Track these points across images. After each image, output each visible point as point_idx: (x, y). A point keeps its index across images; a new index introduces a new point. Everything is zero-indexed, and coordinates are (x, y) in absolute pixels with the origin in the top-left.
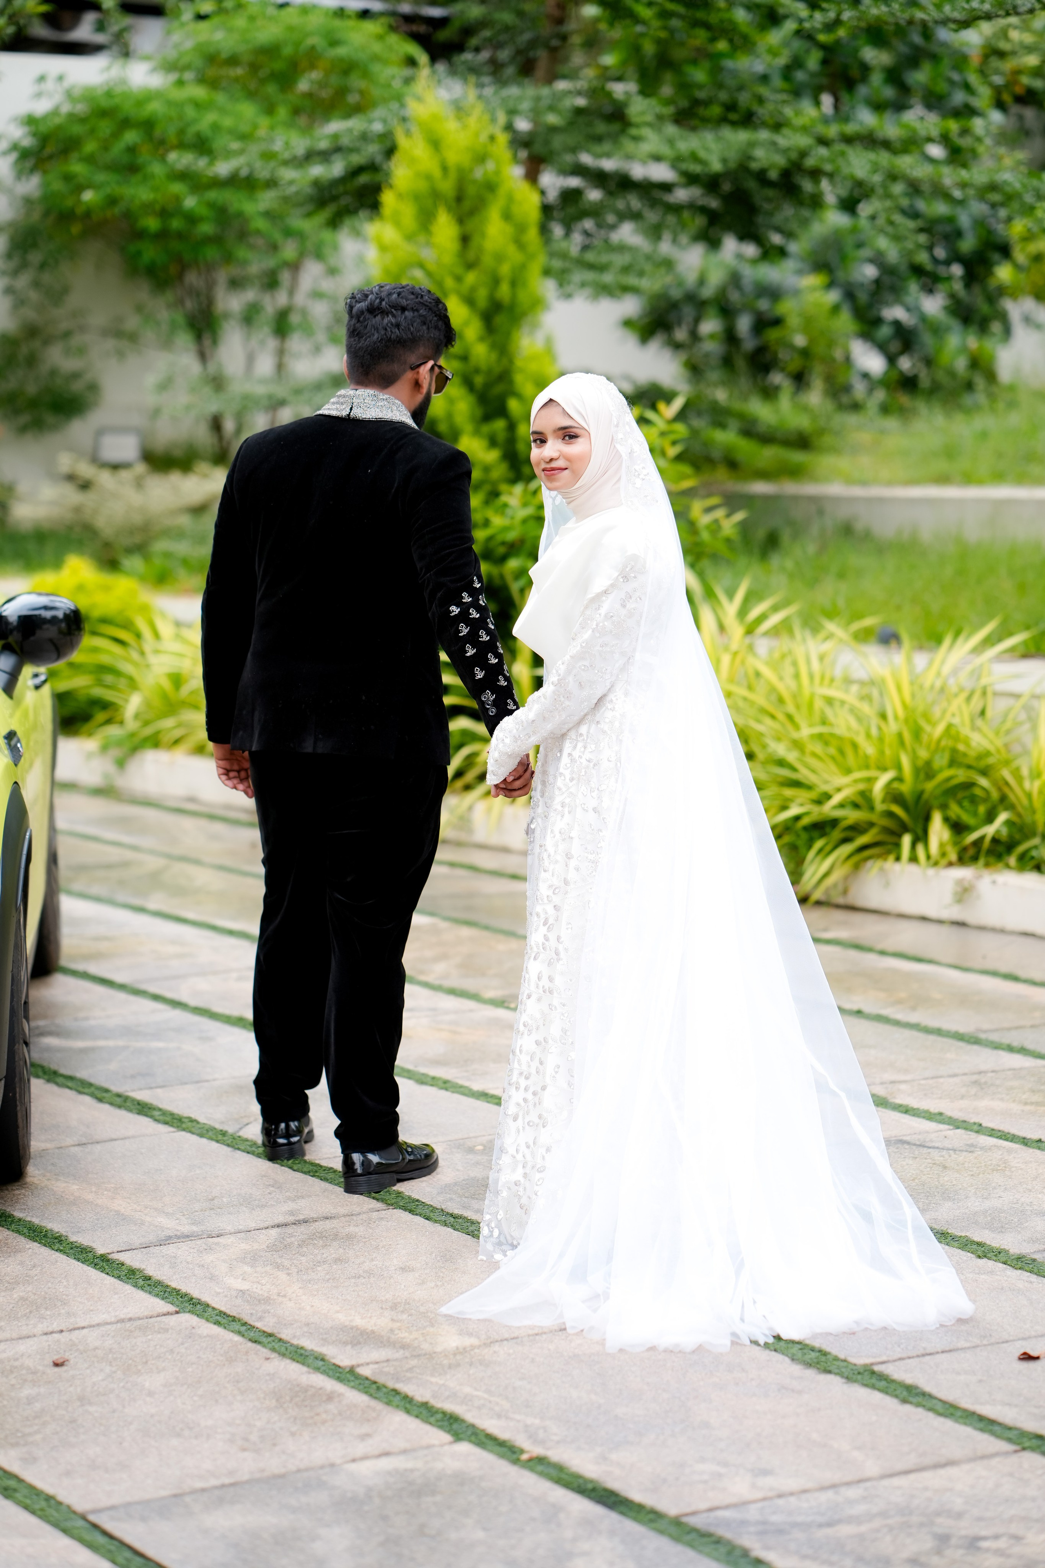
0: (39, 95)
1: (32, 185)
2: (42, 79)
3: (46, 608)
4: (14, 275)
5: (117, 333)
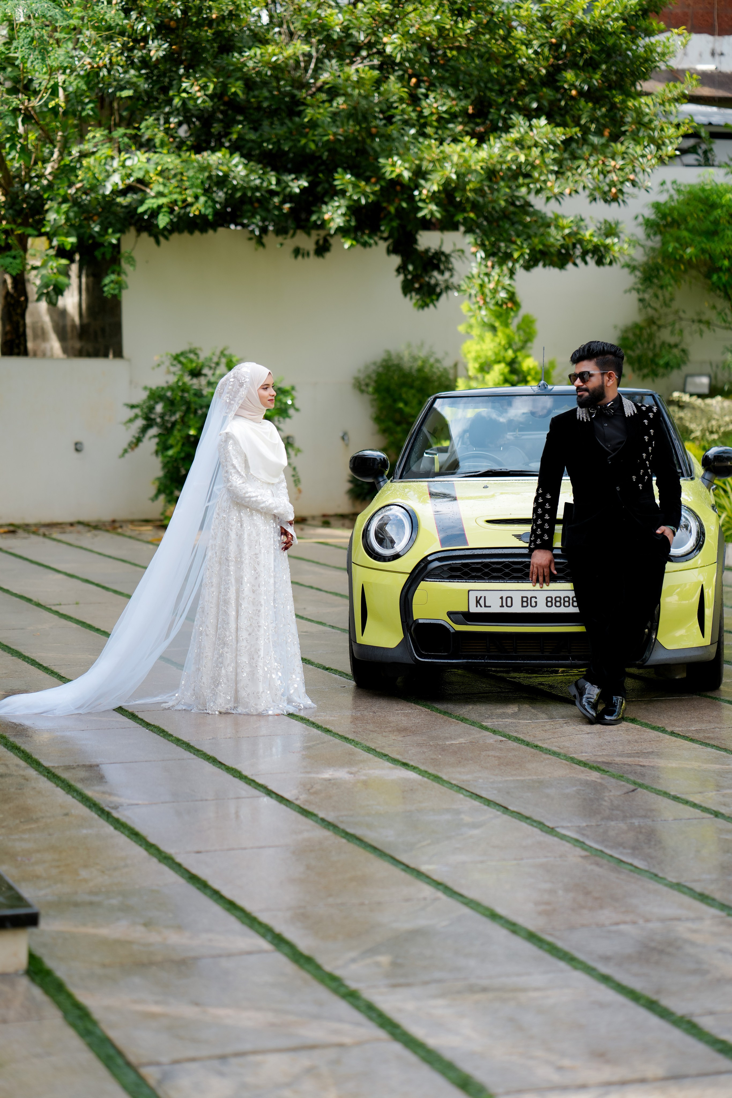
0: (663, 191)
1: (656, 241)
2: (663, 183)
3: (724, 452)
4: (644, 291)
5: (700, 321)
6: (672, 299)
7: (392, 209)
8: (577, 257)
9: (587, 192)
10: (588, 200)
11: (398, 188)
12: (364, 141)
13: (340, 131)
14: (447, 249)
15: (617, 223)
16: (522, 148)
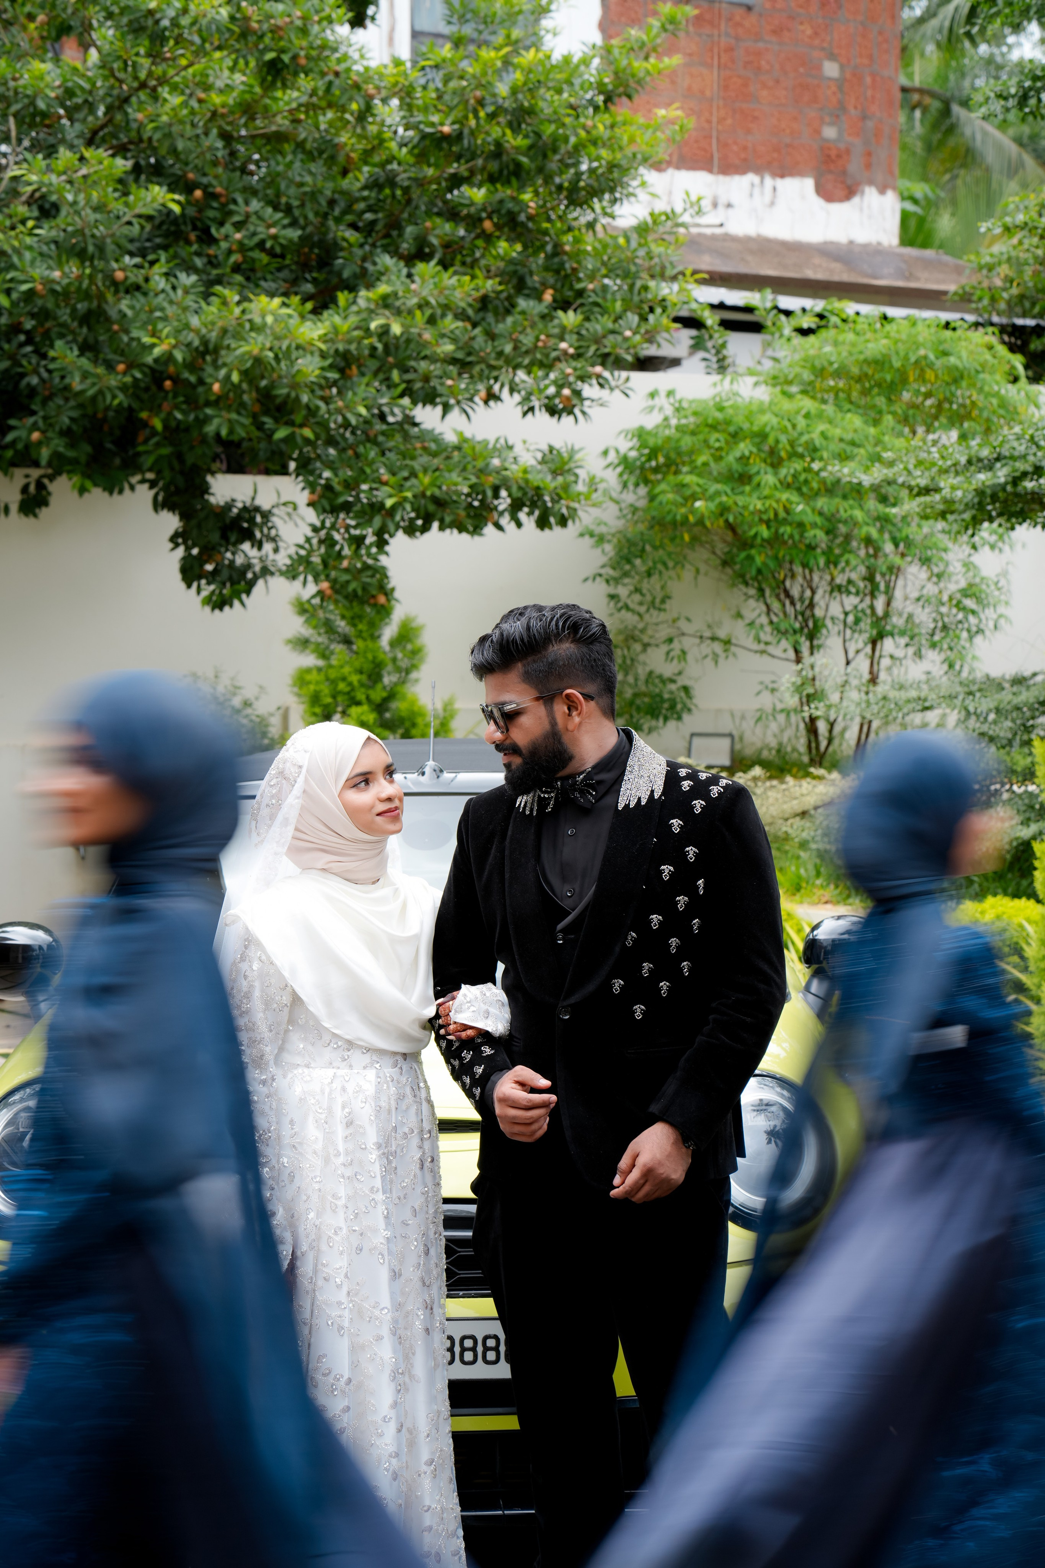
0: (651, 409)
1: (638, 495)
2: (653, 395)
4: (617, 581)
5: (714, 639)
6: (666, 598)
7: (158, 424)
8: (501, 514)
9: (517, 398)
10: (519, 411)
11: (168, 384)
12: (101, 297)
13: (57, 274)
14: (264, 502)
15: (572, 452)
16: (398, 312)
